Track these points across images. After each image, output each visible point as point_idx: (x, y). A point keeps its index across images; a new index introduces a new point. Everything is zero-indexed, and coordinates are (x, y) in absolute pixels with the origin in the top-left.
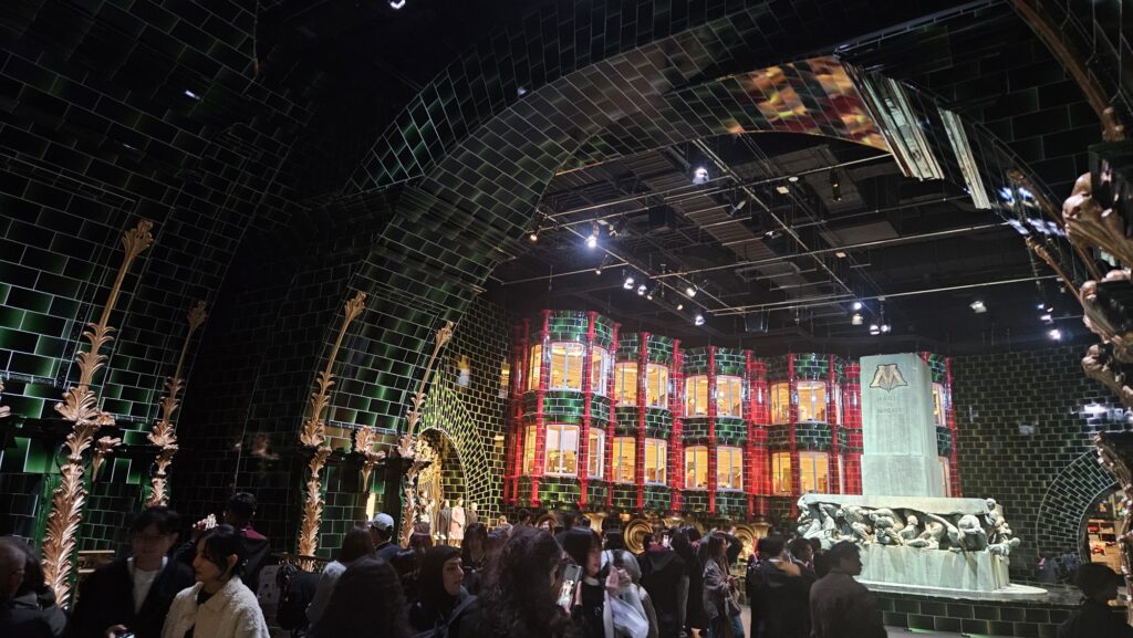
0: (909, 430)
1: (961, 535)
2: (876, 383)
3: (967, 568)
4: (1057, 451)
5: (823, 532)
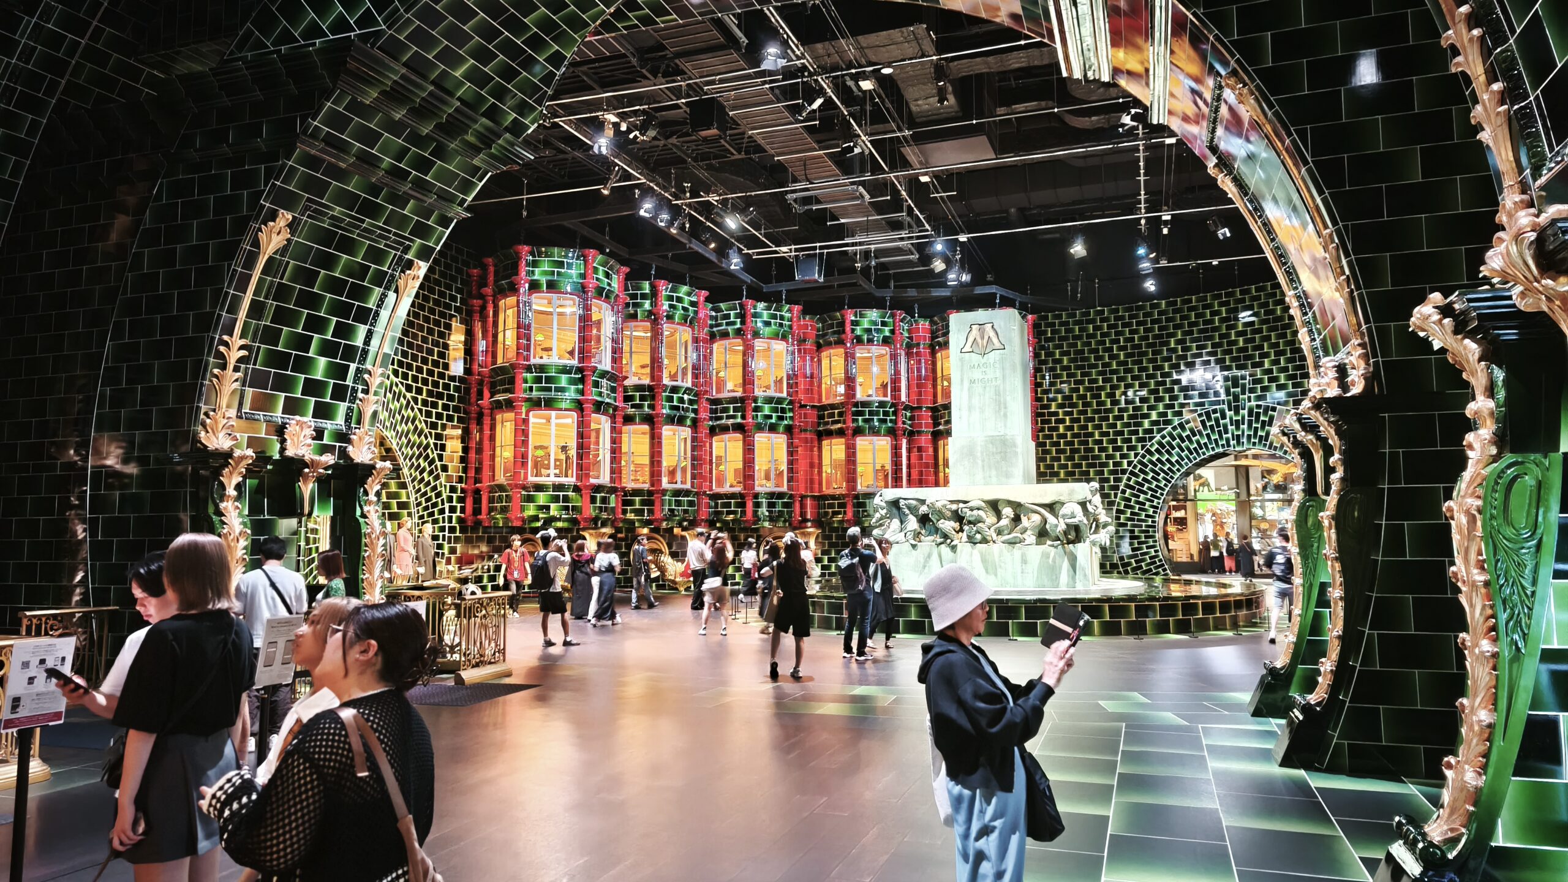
0: (1005, 404)
1: (1062, 527)
2: (967, 348)
3: (1066, 564)
4: (1140, 424)
5: (903, 534)
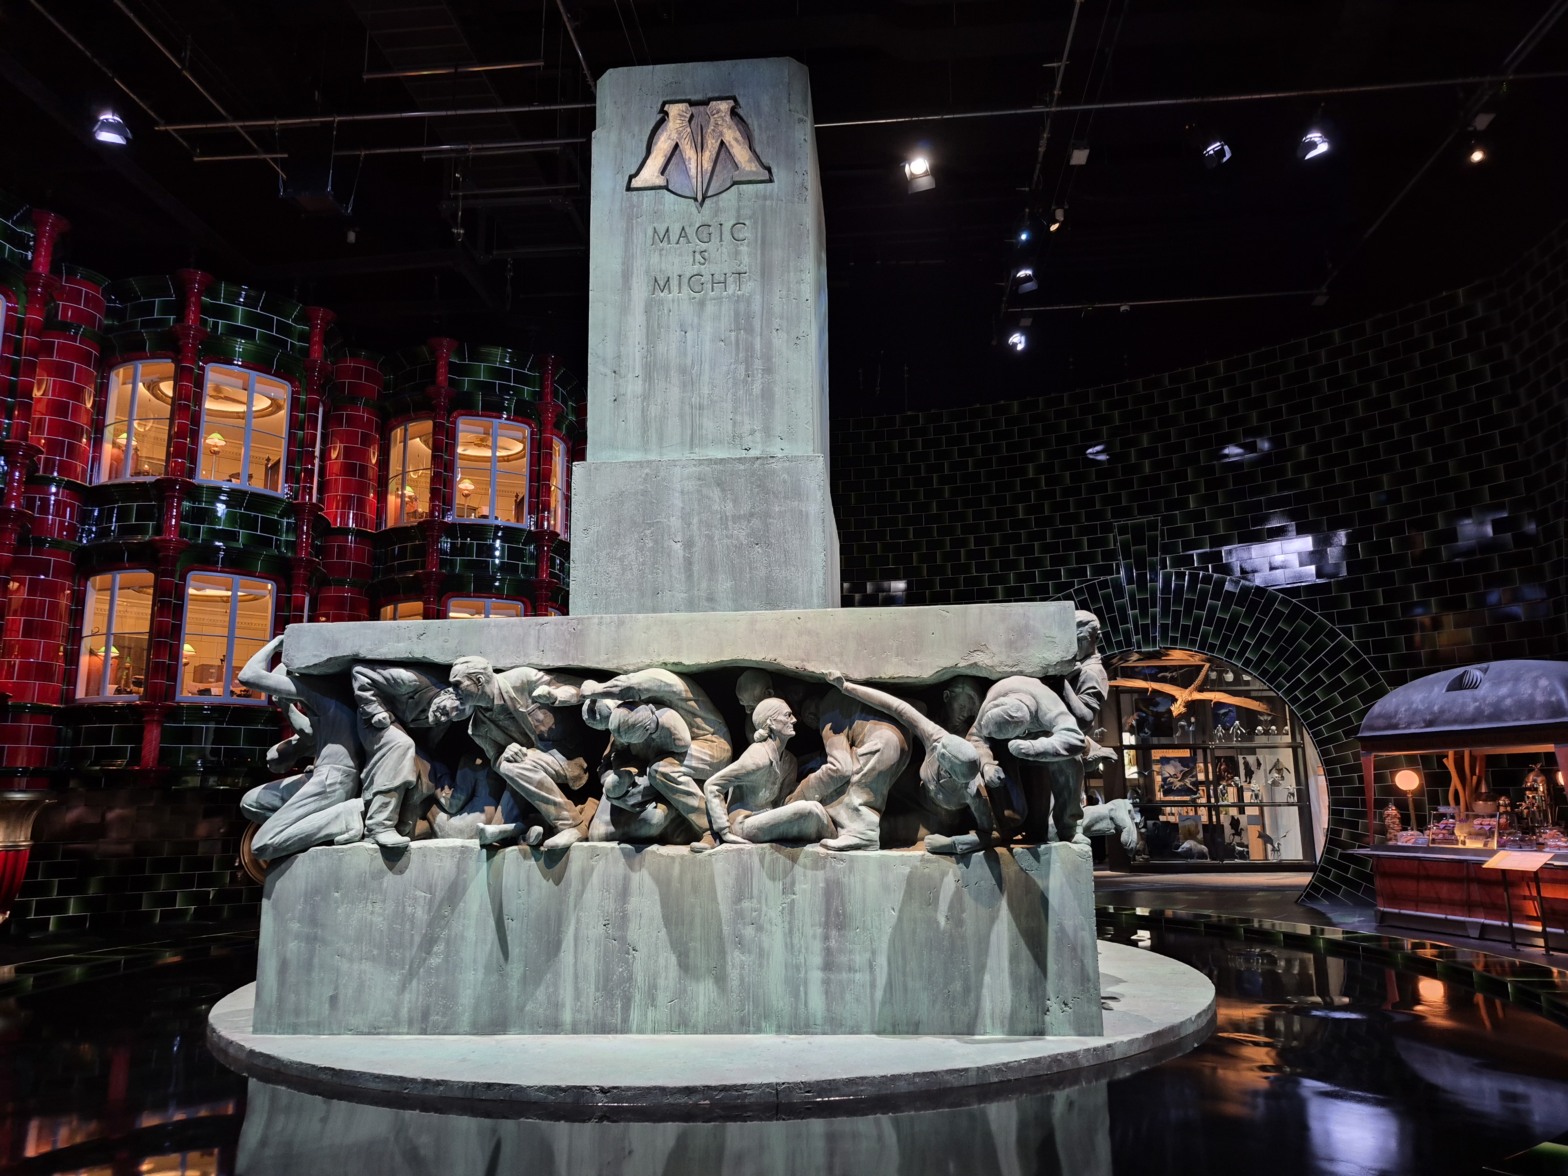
2: (651, 177)
3: (1003, 930)
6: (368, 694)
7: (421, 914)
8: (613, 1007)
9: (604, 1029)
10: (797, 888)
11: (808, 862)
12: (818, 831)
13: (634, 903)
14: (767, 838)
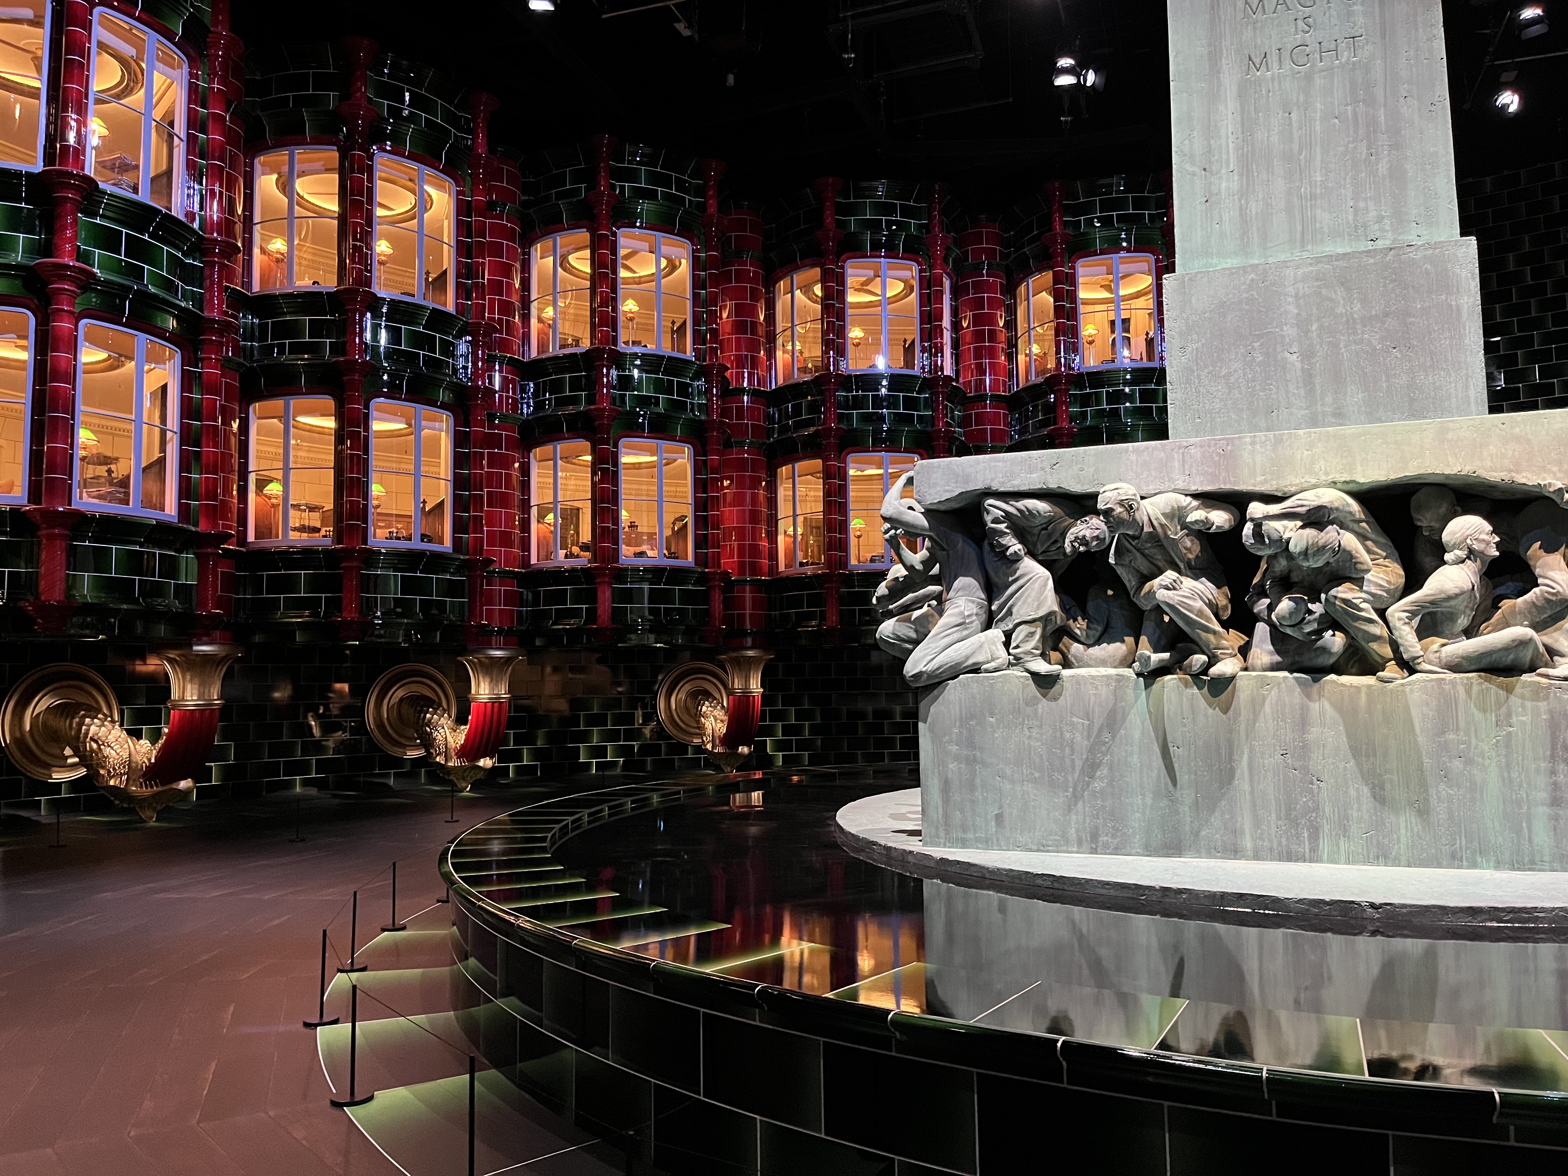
6: (1002, 527)
7: (1081, 741)
8: (1298, 836)
9: (1289, 857)
10: (1514, 719)
11: (1527, 692)
12: (1532, 660)
13: (1314, 732)
14: (1473, 667)
